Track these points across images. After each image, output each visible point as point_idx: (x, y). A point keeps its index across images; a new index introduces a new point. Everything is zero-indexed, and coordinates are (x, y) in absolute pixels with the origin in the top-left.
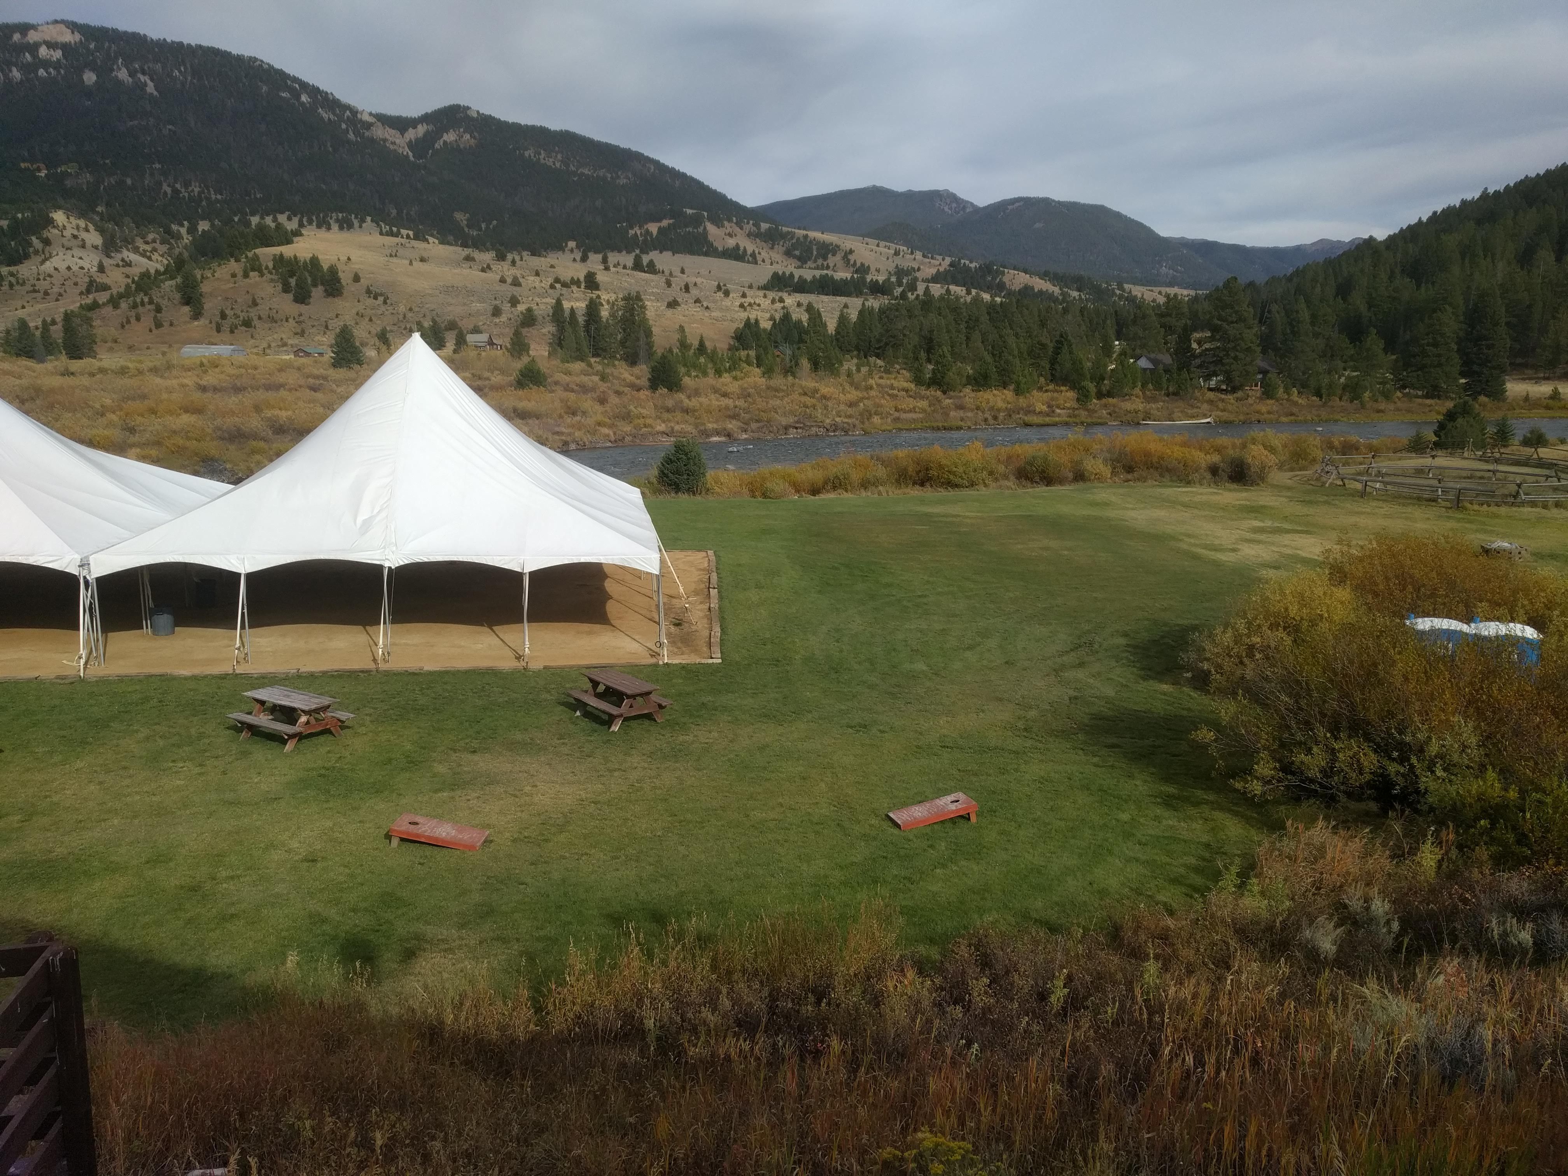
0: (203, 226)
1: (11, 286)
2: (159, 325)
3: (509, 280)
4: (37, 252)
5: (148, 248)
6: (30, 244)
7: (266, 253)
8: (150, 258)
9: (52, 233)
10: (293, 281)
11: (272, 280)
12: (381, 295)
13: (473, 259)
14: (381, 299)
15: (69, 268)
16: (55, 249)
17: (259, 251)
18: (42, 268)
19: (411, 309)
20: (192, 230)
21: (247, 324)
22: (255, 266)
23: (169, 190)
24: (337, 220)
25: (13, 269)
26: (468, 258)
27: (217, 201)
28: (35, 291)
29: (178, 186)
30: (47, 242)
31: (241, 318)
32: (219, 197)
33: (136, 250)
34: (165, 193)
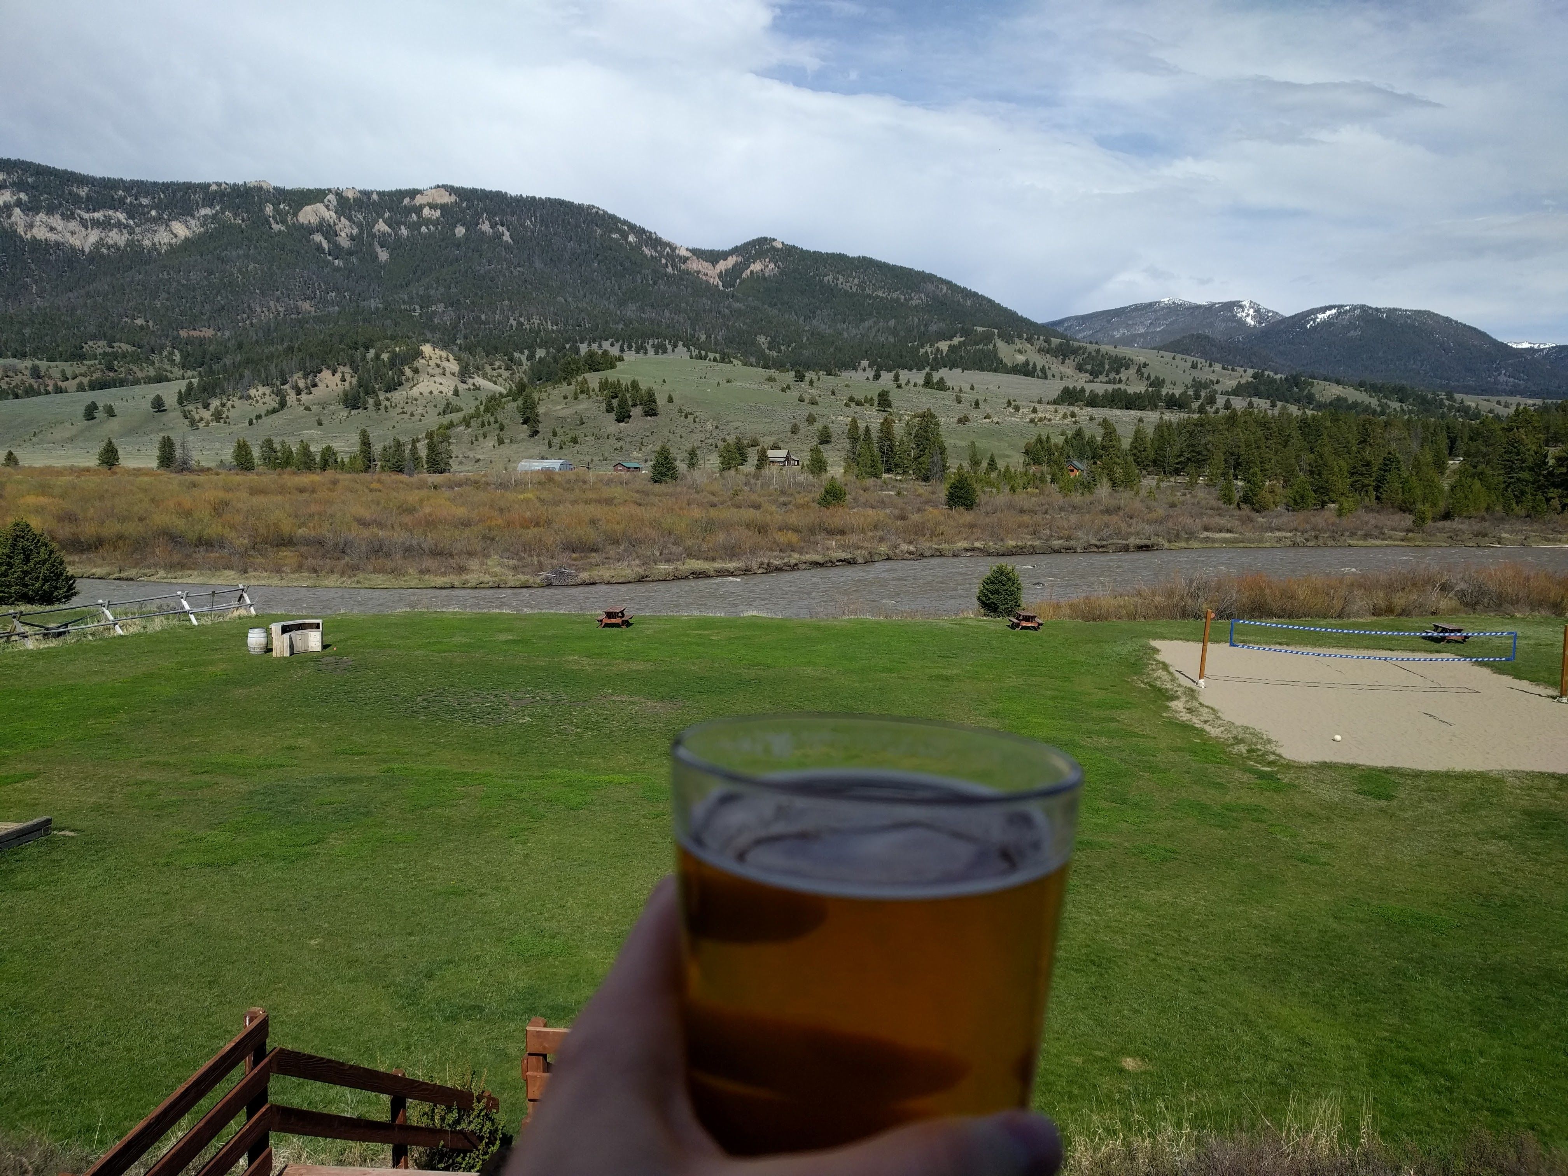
0: (540, 353)
1: (386, 408)
2: (501, 442)
3: (807, 401)
4: (407, 380)
5: (495, 373)
6: (403, 374)
7: (593, 379)
8: (495, 383)
9: (420, 363)
10: (615, 402)
11: (597, 402)
12: (691, 414)
13: (774, 380)
14: (691, 417)
15: (431, 393)
16: (423, 377)
17: (587, 375)
18: (410, 393)
19: (717, 427)
20: (530, 357)
21: (575, 441)
22: (584, 390)
23: (514, 323)
24: (653, 346)
25: (389, 395)
26: (770, 379)
27: (553, 331)
28: (403, 413)
29: (522, 319)
30: (416, 371)
31: (570, 436)
32: (555, 328)
33: (485, 376)
34: (512, 325)
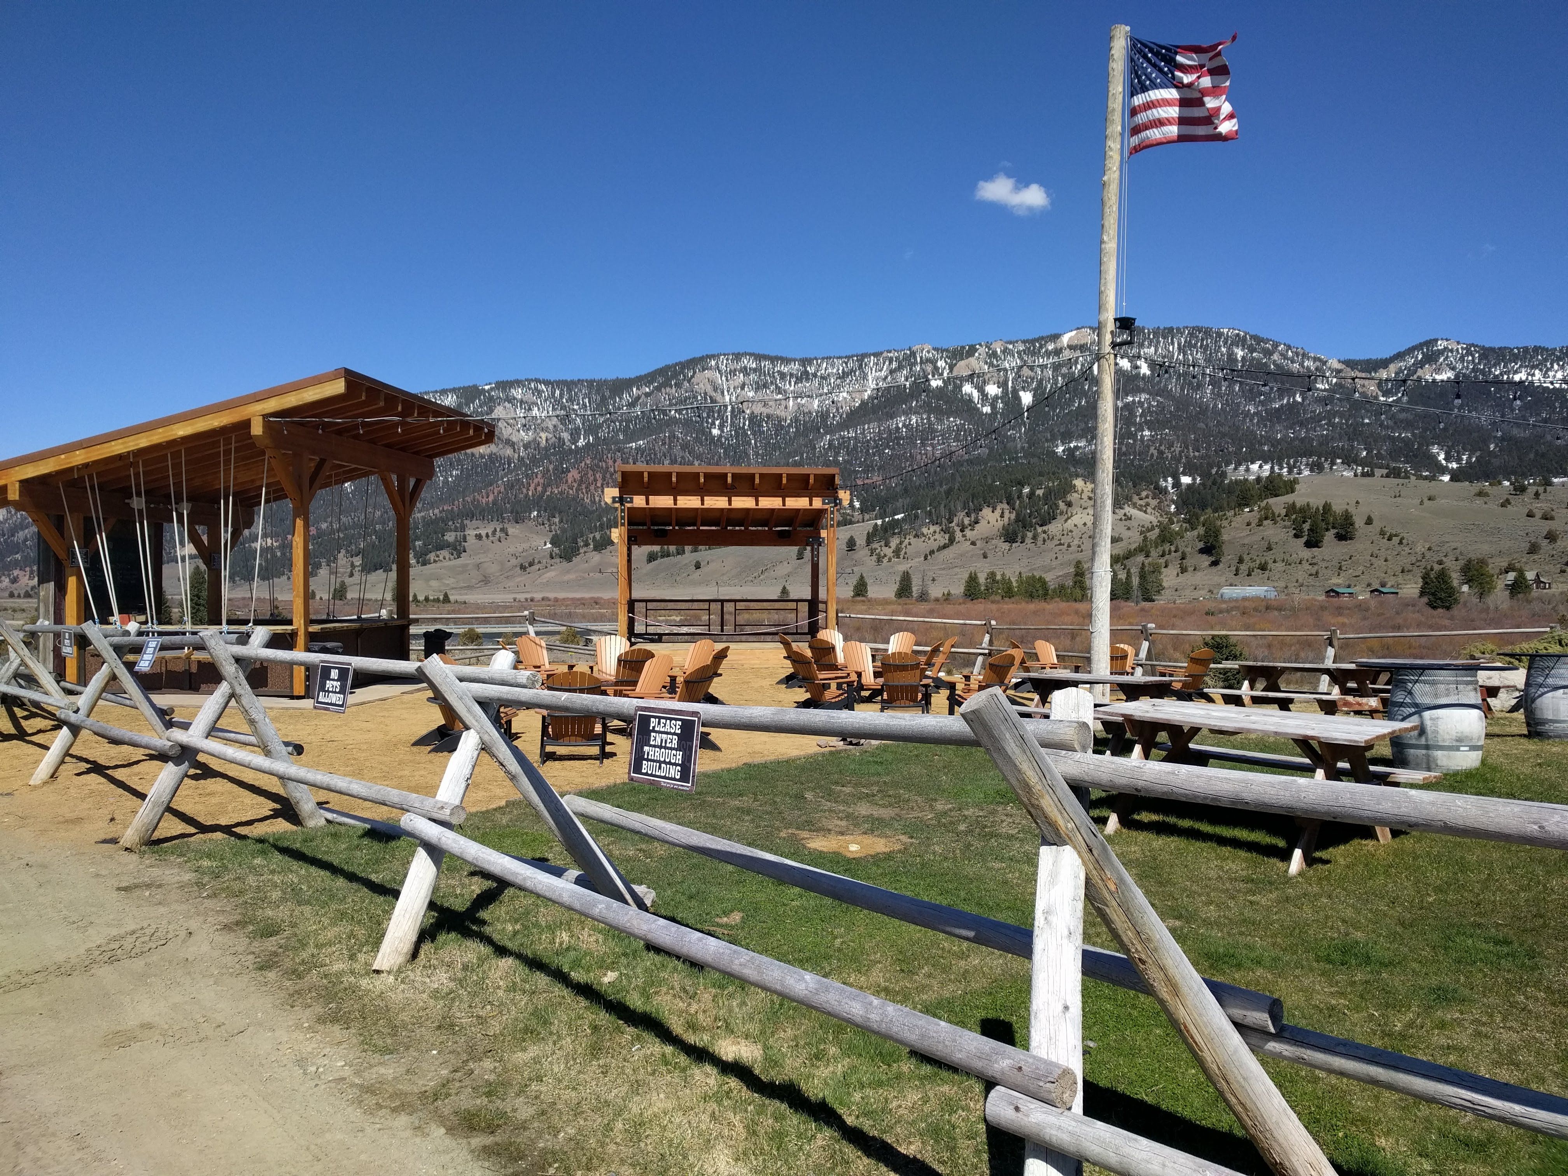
0: (1186, 480)
1: (1044, 541)
2: (1183, 570)
3: (1539, 514)
4: (1062, 513)
5: (1142, 502)
6: (1057, 507)
7: (1278, 504)
8: (1145, 512)
9: (1073, 497)
10: (1306, 527)
11: (1285, 527)
12: (1396, 535)
13: (1487, 495)
14: (1396, 540)
15: (1085, 524)
16: (1075, 509)
18: (1065, 525)
19: (1429, 549)
20: (1177, 484)
21: (1263, 568)
22: (1268, 516)
23: (1155, 453)
24: (1307, 465)
25: (1045, 528)
26: (1480, 494)
27: (1195, 457)
28: (1060, 544)
29: (1163, 448)
30: (1069, 504)
31: (1258, 562)
32: (1197, 454)
33: (1135, 506)
34: (1152, 455)
